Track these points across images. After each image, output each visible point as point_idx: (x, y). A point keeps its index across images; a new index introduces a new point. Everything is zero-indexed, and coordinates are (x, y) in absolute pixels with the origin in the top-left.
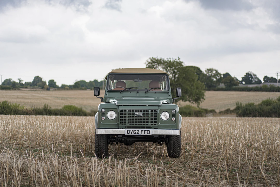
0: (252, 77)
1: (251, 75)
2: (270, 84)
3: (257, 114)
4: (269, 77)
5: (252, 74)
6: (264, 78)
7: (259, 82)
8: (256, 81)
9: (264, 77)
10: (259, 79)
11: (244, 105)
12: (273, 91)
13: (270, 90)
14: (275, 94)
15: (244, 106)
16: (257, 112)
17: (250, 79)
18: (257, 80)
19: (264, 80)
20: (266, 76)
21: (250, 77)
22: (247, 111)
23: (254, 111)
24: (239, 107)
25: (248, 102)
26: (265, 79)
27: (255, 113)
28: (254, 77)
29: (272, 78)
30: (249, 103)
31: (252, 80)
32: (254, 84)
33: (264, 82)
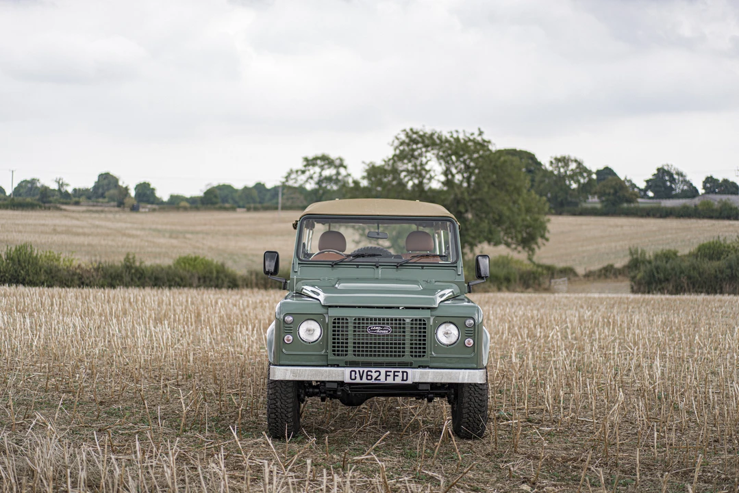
0: (674, 179)
1: (671, 175)
2: (721, 200)
3: (684, 280)
4: (717, 180)
5: (673, 171)
6: (705, 183)
7: (693, 192)
8: (683, 190)
9: (704, 179)
10: (691, 184)
11: (651, 254)
12: (729, 218)
13: (721, 213)
14: (733, 225)
15: (652, 257)
16: (686, 277)
17: (668, 184)
18: (685, 188)
19: (705, 187)
20: (711, 177)
21: (667, 178)
22: (658, 273)
23: (678, 273)
24: (637, 259)
25: (661, 247)
26: (708, 185)
27: (679, 278)
28: (679, 179)
29: (726, 181)
30: (664, 251)
31: (673, 186)
32: (677, 196)
33: (703, 191)
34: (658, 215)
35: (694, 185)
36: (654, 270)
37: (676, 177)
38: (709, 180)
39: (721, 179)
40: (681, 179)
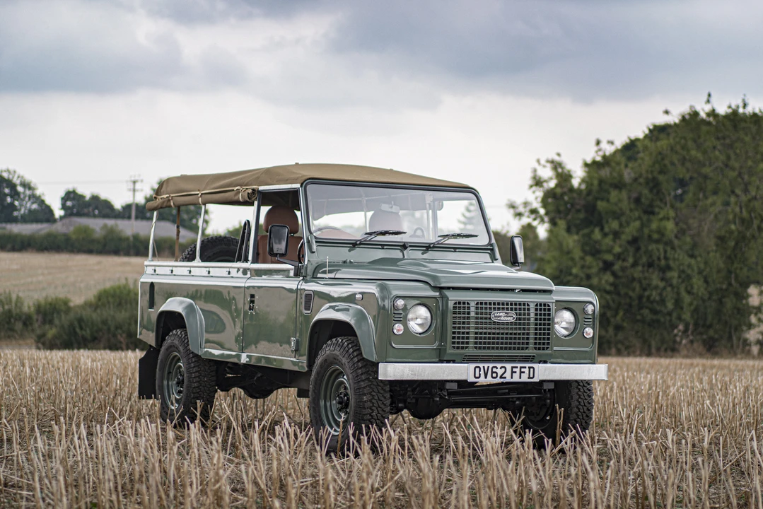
0: (18, 194)
1: (13, 186)
2: (105, 226)
3: (122, 340)
4: (82, 197)
5: (16, 181)
6: (64, 200)
7: (45, 214)
8: (30, 211)
9: (62, 194)
10: (43, 202)
11: (31, 304)
12: (116, 252)
13: (105, 245)
14: (129, 264)
15: (32, 309)
16: (124, 335)
17: (9, 200)
18: (35, 206)
19: (64, 207)
20: (74, 192)
21: (7, 191)
22: (81, 328)
23: (112, 329)
24: (10, 311)
26: (69, 203)
27: (115, 336)
28: (24, 193)
29: (95, 198)
31: (16, 203)
32: (25, 219)
33: (62, 213)
34: (9, 246)
35: (48, 202)
36: (76, 324)
37: (20, 189)
38: (71, 196)
39: (88, 197)
40: (28, 192)
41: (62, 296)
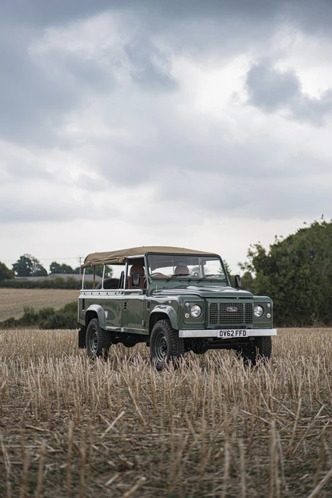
0: (32, 264)
1: (29, 261)
2: (68, 277)
4: (59, 265)
5: (32, 259)
6: (51, 266)
7: (43, 272)
8: (37, 271)
9: (50, 264)
10: (42, 267)
12: (73, 288)
13: (68, 285)
15: (39, 313)
17: (28, 267)
18: (39, 269)
19: (51, 269)
20: (55, 263)
21: (27, 263)
22: (58, 320)
25: (42, 306)
26: (53, 268)
28: (34, 264)
29: (64, 265)
30: (45, 309)
31: (31, 268)
32: (33, 275)
33: (50, 272)
34: (28, 286)
35: (44, 267)
36: (56, 318)
37: (32, 262)
38: (54, 265)
39: (61, 264)
40: (36, 263)
41: (50, 307)
